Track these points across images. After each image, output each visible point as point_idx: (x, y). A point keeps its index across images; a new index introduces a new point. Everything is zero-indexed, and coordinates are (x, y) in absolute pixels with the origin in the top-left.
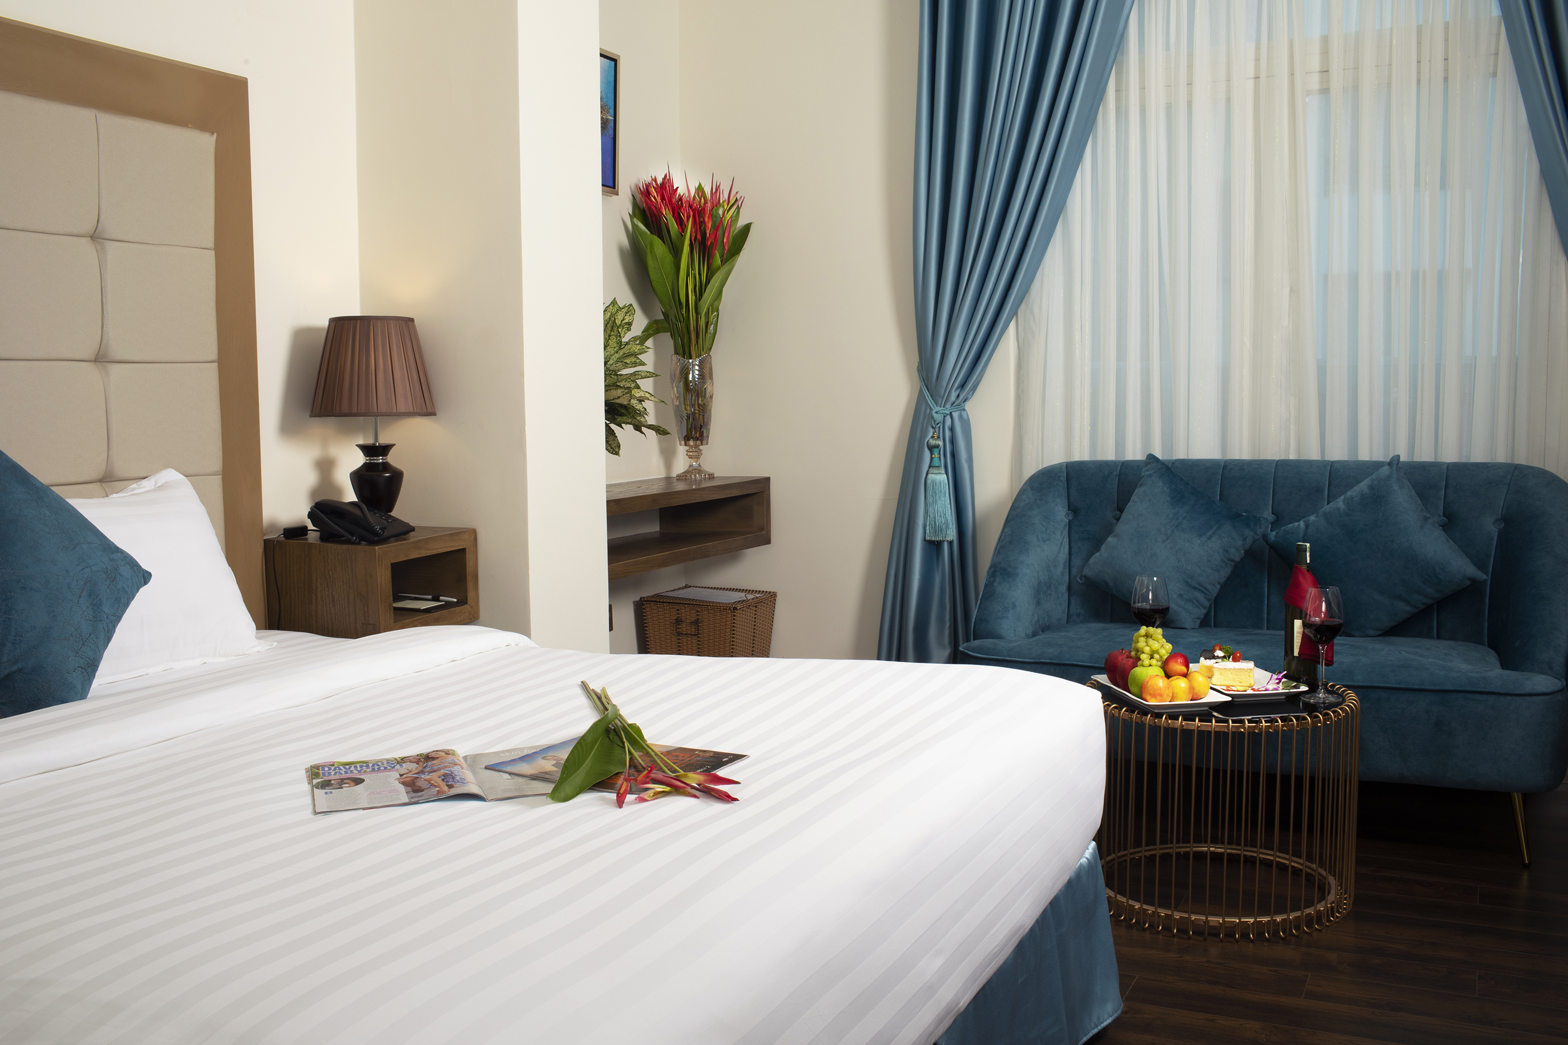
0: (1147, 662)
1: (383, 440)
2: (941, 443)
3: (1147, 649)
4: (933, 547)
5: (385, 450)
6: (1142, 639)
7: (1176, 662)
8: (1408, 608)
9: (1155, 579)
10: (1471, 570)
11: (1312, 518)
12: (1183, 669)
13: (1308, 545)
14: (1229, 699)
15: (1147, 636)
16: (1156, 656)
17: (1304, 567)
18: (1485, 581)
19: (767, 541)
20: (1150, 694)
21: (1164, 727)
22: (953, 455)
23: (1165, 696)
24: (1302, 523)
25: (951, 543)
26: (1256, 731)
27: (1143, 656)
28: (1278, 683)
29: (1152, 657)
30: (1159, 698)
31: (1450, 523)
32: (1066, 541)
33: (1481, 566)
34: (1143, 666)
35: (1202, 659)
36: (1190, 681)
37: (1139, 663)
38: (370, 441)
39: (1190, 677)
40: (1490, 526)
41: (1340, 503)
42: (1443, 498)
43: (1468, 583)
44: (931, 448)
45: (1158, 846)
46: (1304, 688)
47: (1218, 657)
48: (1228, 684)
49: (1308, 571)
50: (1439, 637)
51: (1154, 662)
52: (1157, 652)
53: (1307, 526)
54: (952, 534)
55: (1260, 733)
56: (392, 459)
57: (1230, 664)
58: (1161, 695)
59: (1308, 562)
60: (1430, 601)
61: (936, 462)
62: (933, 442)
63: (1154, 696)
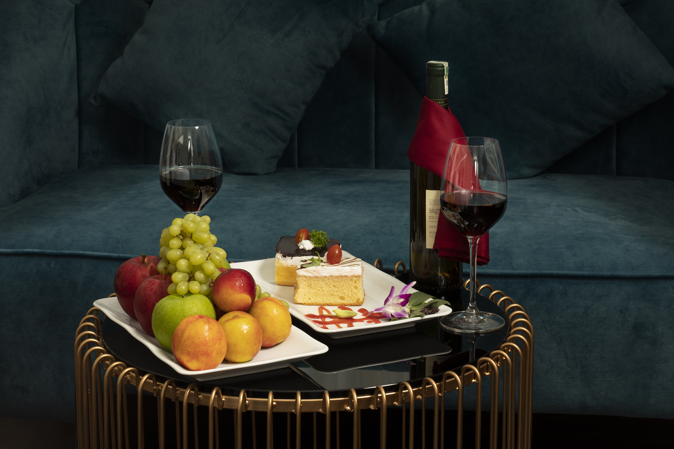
0: (183, 288)
3: (182, 264)
6: (175, 243)
7: (233, 287)
9: (197, 128)
12: (246, 298)
13: (446, 64)
14: (323, 349)
16: (199, 275)
17: (441, 102)
20: (188, 353)
21: (214, 408)
23: (214, 354)
24: (424, 7)
26: (372, 407)
27: (177, 277)
28: (403, 304)
29: (191, 278)
30: (203, 359)
34: (175, 293)
35: (279, 256)
36: (257, 318)
37: (170, 288)
39: (257, 310)
46: (445, 308)
47: (303, 252)
48: (320, 300)
49: (446, 108)
51: (195, 286)
52: (200, 268)
55: (378, 412)
57: (324, 265)
58: (207, 354)
59: (446, 93)
63: (195, 356)
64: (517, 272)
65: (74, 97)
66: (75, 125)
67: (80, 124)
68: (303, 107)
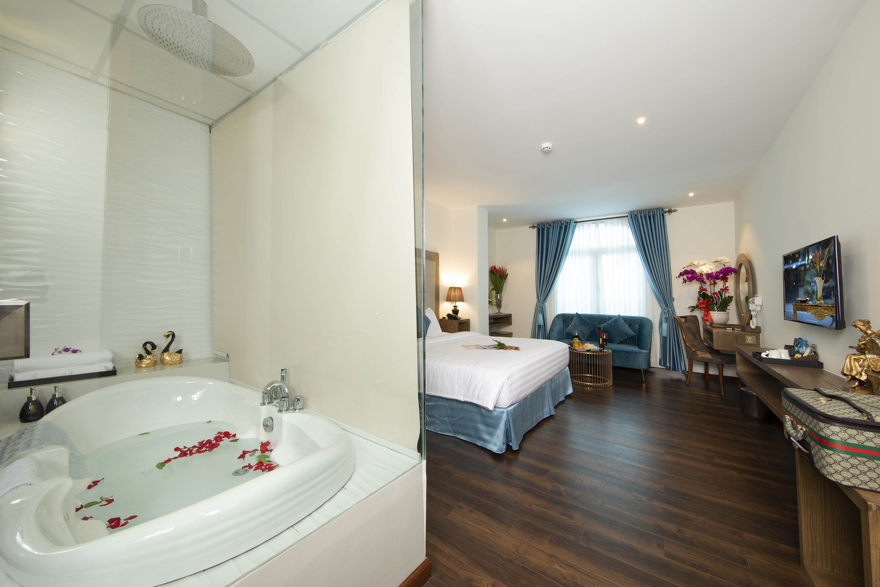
1: (456, 305)
2: (540, 309)
3: (576, 342)
4: (539, 326)
5: (456, 307)
8: (622, 339)
9: (577, 332)
10: (634, 334)
11: (605, 324)
12: (582, 345)
13: (603, 328)
14: (589, 350)
15: (576, 339)
16: (578, 343)
17: (602, 331)
18: (636, 336)
19: (511, 324)
20: (576, 348)
21: (579, 352)
22: (543, 311)
25: (543, 326)
26: (594, 354)
28: (597, 348)
30: (578, 349)
31: (630, 326)
32: (562, 326)
33: (635, 333)
34: (575, 344)
35: (586, 344)
36: (583, 347)
38: (455, 305)
40: (637, 326)
41: (610, 321)
42: (630, 322)
43: (633, 336)
44: (539, 310)
46: (602, 349)
47: (588, 344)
48: (590, 348)
50: (629, 344)
53: (604, 325)
54: (543, 324)
56: (458, 308)
57: (590, 345)
60: (626, 338)
61: (540, 312)
62: (539, 309)
64: (613, 350)
65: (563, 332)
66: (563, 335)
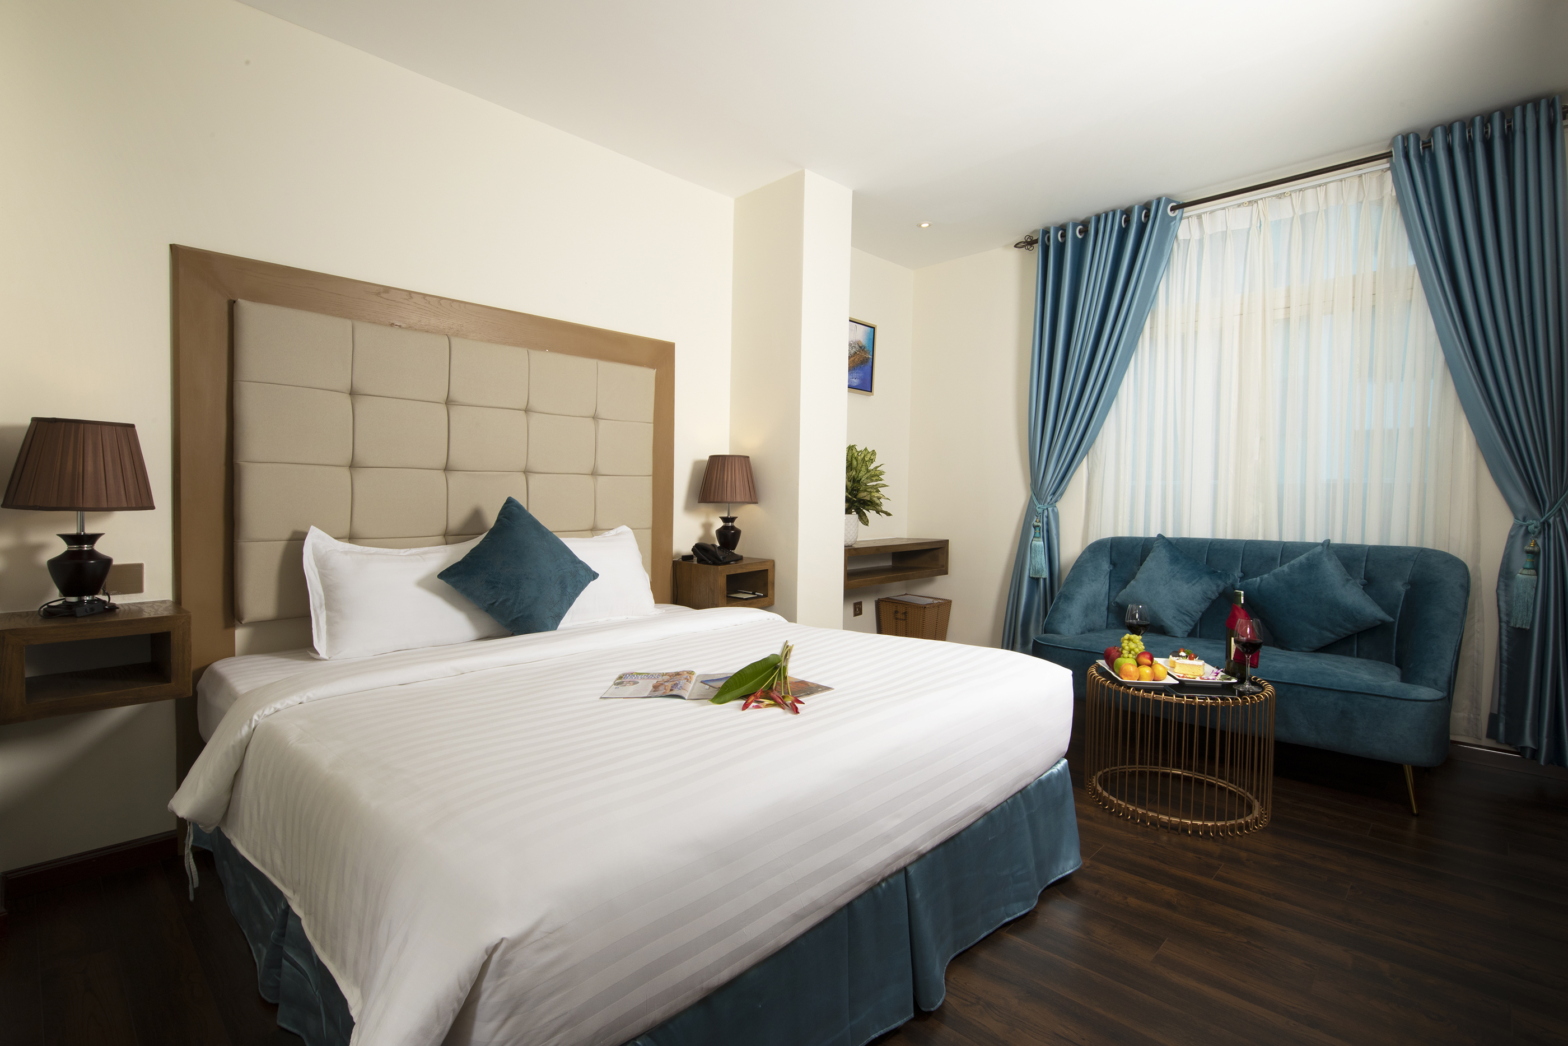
0: (1126, 655)
1: (732, 515)
2: (1041, 525)
3: (1127, 648)
4: (1034, 581)
5: (733, 519)
6: (1126, 642)
7: (1144, 657)
8: (1333, 636)
9: (1140, 607)
10: (1381, 615)
11: (1266, 576)
12: (1149, 662)
13: (1242, 592)
14: (1178, 682)
15: (1129, 640)
16: (1132, 652)
17: (1240, 606)
18: (1393, 623)
19: (946, 573)
20: (1124, 675)
21: (1132, 695)
22: (1048, 531)
23: (1134, 676)
24: (1258, 579)
25: (1045, 579)
26: (1193, 704)
27: (1124, 652)
28: (1216, 676)
29: (1130, 653)
30: (1129, 677)
31: (1369, 584)
32: (1107, 581)
33: (1390, 612)
34: (1124, 657)
35: (1171, 656)
36: (1153, 670)
37: (1122, 655)
38: (725, 515)
39: (1153, 667)
40: (1400, 587)
41: (1285, 568)
42: (1364, 567)
43: (1379, 623)
44: (1035, 527)
45: (1137, 766)
46: (1234, 680)
47: (1181, 656)
48: (1185, 673)
49: (1242, 608)
50: (1358, 656)
51: (1131, 656)
52: (1133, 650)
53: (1261, 581)
54: (1045, 574)
55: (1195, 706)
56: (736, 524)
57: (1187, 661)
58: (1131, 676)
59: (1242, 602)
60: (1350, 633)
61: (1037, 535)
62: (1036, 524)
63: (1126, 676)
64: (1284, 681)
65: (1107, 602)
66: (1106, 613)
67: (1108, 612)
68: (1201, 614)
